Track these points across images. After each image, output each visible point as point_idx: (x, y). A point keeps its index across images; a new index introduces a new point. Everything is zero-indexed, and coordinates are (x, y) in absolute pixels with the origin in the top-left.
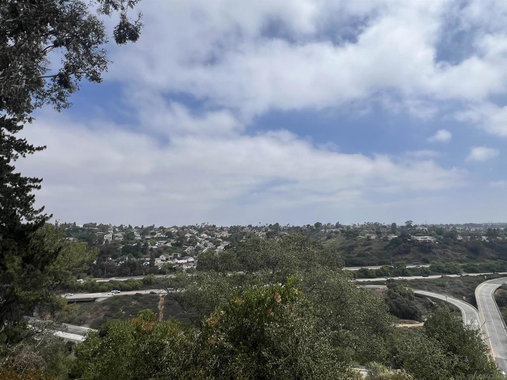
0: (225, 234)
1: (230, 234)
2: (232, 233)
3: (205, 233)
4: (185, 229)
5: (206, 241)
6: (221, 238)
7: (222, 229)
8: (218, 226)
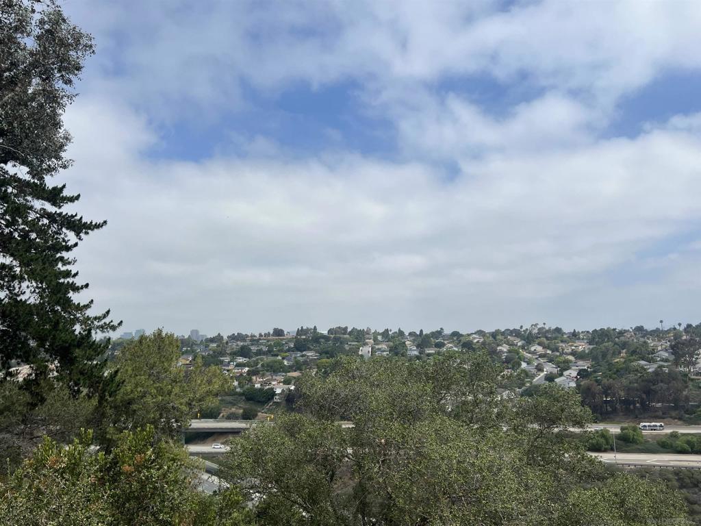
0: (582, 347)
1: (591, 347)
2: (597, 343)
3: (539, 344)
4: (499, 337)
5: (542, 360)
6: (573, 353)
7: (574, 335)
8: (567, 329)
